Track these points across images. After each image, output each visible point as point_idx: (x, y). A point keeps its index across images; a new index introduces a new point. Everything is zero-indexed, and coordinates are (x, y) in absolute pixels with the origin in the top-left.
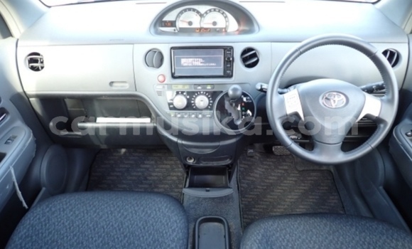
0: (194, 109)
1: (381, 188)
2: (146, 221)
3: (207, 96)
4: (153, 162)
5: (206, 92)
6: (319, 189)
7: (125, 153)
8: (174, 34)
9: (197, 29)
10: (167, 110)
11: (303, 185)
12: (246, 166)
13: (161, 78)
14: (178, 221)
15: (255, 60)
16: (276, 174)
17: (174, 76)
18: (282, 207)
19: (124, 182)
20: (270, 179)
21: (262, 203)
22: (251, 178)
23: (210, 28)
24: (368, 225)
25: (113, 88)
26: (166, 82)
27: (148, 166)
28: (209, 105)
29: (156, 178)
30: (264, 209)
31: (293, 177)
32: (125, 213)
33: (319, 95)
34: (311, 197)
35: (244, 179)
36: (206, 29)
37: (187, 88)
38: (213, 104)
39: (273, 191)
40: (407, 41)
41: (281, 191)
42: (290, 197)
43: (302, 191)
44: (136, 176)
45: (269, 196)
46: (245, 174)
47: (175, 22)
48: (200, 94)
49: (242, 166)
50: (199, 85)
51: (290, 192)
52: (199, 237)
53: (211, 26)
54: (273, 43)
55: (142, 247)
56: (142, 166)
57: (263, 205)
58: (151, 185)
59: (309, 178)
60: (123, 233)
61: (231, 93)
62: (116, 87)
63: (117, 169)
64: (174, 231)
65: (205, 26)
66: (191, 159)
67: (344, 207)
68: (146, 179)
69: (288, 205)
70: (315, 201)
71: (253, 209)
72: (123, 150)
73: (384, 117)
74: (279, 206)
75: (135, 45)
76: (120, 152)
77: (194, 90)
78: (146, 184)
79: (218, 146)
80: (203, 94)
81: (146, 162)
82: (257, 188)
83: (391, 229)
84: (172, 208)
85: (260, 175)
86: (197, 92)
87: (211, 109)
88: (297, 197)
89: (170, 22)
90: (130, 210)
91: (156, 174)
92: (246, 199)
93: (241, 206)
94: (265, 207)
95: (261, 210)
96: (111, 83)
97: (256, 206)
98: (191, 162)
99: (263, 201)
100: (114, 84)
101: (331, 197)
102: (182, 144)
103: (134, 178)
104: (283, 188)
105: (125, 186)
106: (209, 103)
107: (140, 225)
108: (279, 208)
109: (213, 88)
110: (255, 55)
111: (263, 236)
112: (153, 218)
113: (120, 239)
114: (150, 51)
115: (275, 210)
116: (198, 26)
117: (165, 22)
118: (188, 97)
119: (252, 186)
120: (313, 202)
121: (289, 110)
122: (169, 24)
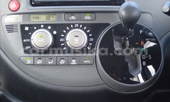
3: (85, 31)
5: (84, 25)
13: (14, 5)
28: (88, 45)
37: (53, 20)
38: (94, 43)
48: (74, 28)
50: (72, 13)
77: (63, 22)
80: (79, 28)
86: (69, 25)
106: (89, 42)
109: (95, 18)
118: (55, 33)
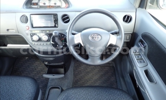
0: (42, 41)
1: (128, 74)
2: (19, 89)
3: (47, 36)
4: (39, 63)
5: (47, 34)
6: (108, 74)
7: (28, 59)
8: (37, 8)
9: (48, 6)
10: (31, 41)
11: (101, 72)
12: (78, 64)
13: (27, 28)
14: (31, 90)
15: (68, 19)
16: (91, 68)
17: (33, 27)
18: (91, 82)
19: (27, 71)
20: (88, 70)
21: (83, 80)
22: (80, 69)
23: (54, 6)
24: (113, 92)
25: (9, 32)
26: (29, 29)
27: (37, 64)
29: (40, 69)
30: (83, 82)
31: (98, 69)
32: (11, 86)
33: (89, 35)
34: (104, 77)
35: (76, 69)
36: (52, 6)
38: (50, 39)
39: (88, 75)
40: (135, 11)
41: (92, 75)
42: (95, 77)
43: (101, 75)
44: (31, 68)
45: (86, 77)
46: (77, 68)
47: (38, 3)
49: (76, 64)
50: (44, 31)
51: (95, 75)
52: (48, 95)
53: (54, 5)
54: (76, 12)
55: (23, 99)
56: (34, 64)
57: (83, 81)
58: (37, 72)
59: (105, 69)
60: (8, 94)
61: (54, 34)
62: (10, 31)
63: (24, 66)
64: (28, 94)
65: (51, 5)
66: (46, 62)
67: (117, 82)
68: (36, 69)
69: (93, 81)
70: (105, 79)
71: (78, 83)
72: (27, 58)
73: (118, 45)
74: (90, 81)
75: (17, 13)
76: (25, 58)
78: (36, 72)
79: (55, 57)
81: (36, 62)
82: (82, 74)
83: (122, 93)
84: (31, 84)
85: (84, 68)
87: (50, 41)
88: (98, 77)
89: (35, 3)
90: (13, 84)
91: (40, 67)
92: (76, 78)
93: (74, 81)
94: (84, 81)
95: (82, 83)
96: (8, 30)
97: (80, 81)
98: (46, 63)
99: (83, 79)
100: (10, 30)
101: (112, 78)
102: (40, 56)
103: (31, 69)
104: (93, 73)
105: (27, 72)
107: (16, 91)
108: (89, 82)
109: (50, 32)
110: (68, 18)
111: (66, 96)
112: (22, 88)
113: (6, 97)
114: (23, 16)
115: (88, 83)
116: (48, 5)
117: (33, 3)
119: (80, 73)
120: (104, 80)
121: (76, 42)
122: (36, 4)
